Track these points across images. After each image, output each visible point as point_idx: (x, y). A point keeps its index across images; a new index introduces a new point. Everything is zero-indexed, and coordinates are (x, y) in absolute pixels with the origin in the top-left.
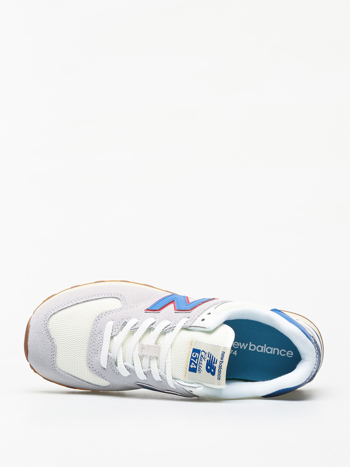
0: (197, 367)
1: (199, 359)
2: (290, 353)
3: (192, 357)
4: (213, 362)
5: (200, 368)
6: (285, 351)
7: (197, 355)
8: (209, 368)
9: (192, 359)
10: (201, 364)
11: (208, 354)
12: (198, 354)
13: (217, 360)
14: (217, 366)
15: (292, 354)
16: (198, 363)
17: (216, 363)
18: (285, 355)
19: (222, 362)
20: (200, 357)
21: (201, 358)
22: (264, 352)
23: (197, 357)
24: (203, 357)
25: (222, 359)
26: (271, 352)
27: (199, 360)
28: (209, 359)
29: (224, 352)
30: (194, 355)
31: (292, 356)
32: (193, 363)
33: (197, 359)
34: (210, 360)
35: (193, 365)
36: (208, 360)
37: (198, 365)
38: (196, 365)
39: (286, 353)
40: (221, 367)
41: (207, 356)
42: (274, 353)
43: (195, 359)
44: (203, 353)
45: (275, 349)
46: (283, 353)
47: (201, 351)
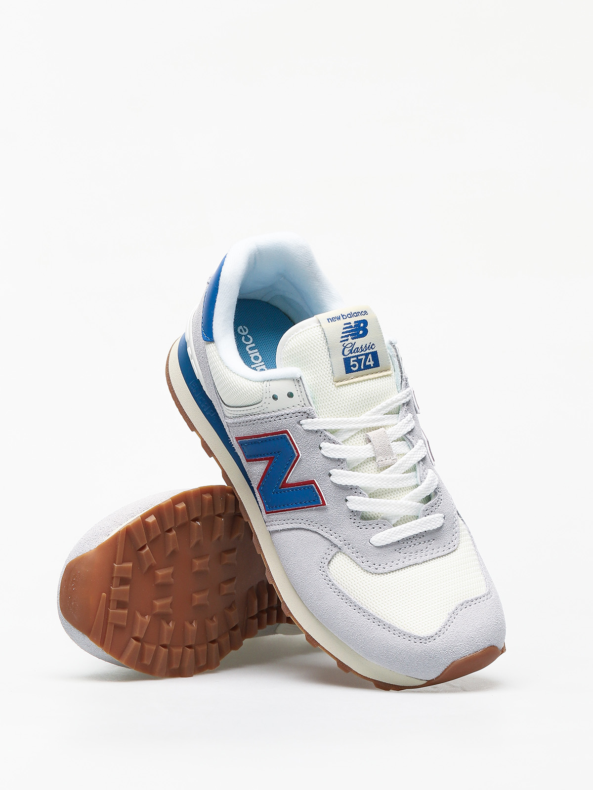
0: (369, 353)
1: (357, 354)
2: (241, 330)
3: (359, 369)
4: (350, 329)
5: (367, 346)
6: (243, 338)
7: (353, 361)
8: (361, 332)
9: (362, 368)
10: (362, 347)
11: (344, 343)
12: (352, 359)
13: (345, 324)
14: (352, 320)
15: (241, 327)
16: (363, 353)
17: (350, 323)
18: (248, 336)
19: (343, 316)
20: (354, 354)
21: (354, 352)
22: (263, 363)
23: (355, 359)
24: (351, 348)
25: (339, 318)
26: (258, 354)
27: (359, 353)
28: (350, 337)
29: (328, 319)
30: (354, 366)
31: (244, 327)
32: (367, 363)
33: (359, 358)
34: (351, 335)
35: (369, 361)
36: (353, 339)
37: (365, 352)
38: (367, 355)
39: (246, 336)
40: (350, 314)
41: (347, 343)
42: (257, 350)
43: (359, 361)
44: (346, 352)
45: (250, 352)
46: (248, 340)
47: (345, 357)
